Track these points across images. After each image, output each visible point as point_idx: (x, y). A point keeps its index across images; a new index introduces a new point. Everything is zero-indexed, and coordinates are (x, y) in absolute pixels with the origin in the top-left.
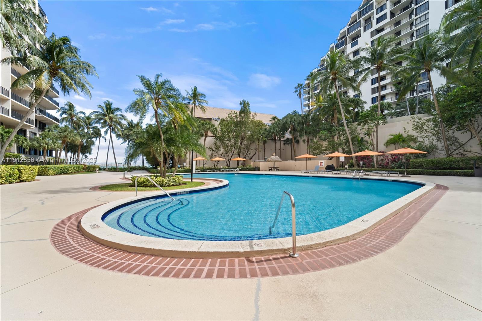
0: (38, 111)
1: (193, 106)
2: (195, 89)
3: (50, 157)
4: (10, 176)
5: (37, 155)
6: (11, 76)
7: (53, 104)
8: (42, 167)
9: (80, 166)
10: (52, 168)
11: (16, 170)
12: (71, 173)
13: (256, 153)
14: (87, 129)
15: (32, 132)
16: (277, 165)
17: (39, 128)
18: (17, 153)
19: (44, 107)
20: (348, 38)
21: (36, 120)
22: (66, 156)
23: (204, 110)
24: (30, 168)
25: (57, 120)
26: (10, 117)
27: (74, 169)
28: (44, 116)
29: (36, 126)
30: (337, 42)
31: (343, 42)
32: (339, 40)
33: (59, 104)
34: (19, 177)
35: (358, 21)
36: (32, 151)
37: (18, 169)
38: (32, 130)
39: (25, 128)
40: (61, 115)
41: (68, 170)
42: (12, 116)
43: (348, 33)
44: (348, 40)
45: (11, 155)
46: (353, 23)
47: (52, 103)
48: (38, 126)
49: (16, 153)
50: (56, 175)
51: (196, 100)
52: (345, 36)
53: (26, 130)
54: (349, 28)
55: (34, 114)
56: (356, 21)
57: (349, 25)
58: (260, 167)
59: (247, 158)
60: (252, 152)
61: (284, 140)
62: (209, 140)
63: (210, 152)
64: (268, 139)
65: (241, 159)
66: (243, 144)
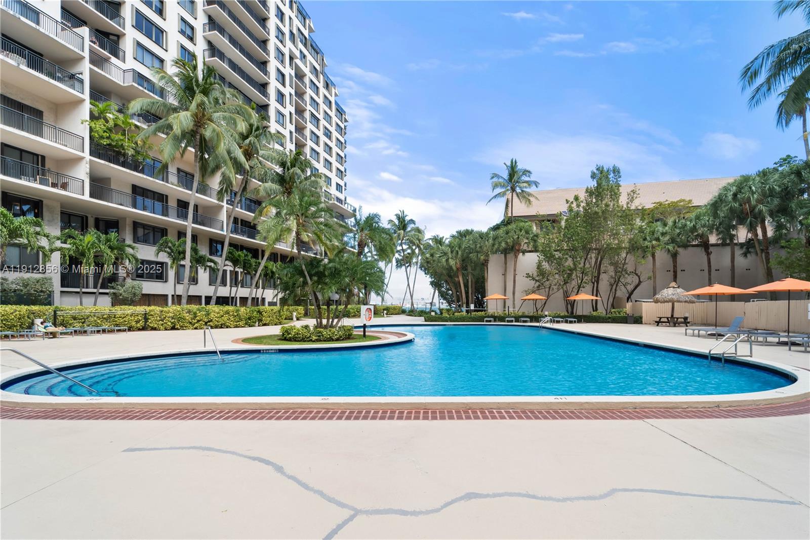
1: (510, 197)
2: (513, 165)
13: (640, 282)
51: (516, 185)
58: (644, 316)
59: (622, 293)
60: (632, 280)
61: (742, 245)
62: (529, 261)
63: (532, 284)
64: (685, 246)
65: (594, 298)
66: (606, 262)
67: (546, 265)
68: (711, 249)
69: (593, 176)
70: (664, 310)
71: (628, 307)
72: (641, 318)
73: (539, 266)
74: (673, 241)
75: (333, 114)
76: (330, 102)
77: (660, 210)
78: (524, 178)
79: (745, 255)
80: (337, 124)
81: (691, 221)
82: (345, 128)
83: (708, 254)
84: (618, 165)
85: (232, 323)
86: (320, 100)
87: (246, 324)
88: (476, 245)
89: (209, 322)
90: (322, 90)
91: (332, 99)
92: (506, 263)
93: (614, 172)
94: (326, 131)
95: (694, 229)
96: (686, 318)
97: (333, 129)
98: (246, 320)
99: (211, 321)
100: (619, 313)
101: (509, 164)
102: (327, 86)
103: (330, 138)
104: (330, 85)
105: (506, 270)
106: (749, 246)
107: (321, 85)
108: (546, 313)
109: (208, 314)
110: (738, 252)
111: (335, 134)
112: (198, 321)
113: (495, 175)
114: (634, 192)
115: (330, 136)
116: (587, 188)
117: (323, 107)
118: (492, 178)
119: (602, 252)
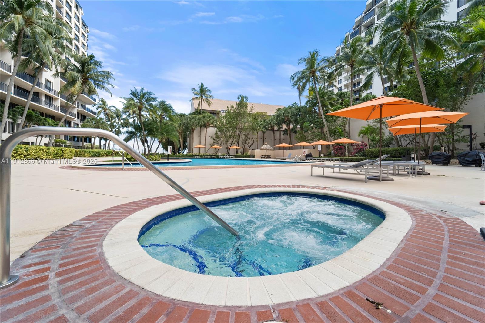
0: (80, 107)
1: (200, 100)
2: (202, 86)
3: (89, 144)
4: (56, 154)
5: (79, 141)
6: (61, 81)
7: (92, 100)
8: (80, 151)
9: (110, 151)
10: (87, 152)
11: (60, 151)
12: (103, 156)
13: (253, 142)
14: (119, 120)
15: (75, 123)
16: (269, 153)
17: (81, 120)
18: (65, 139)
19: (85, 103)
20: (362, 27)
21: (78, 113)
22: (100, 143)
23: (209, 103)
24: (69, 149)
25: (95, 113)
26: (59, 112)
27: (105, 154)
28: (84, 110)
29: (78, 118)
30: (352, 31)
31: (357, 31)
32: (354, 29)
33: (96, 100)
34: (62, 156)
35: (372, 9)
36: (75, 138)
37: (61, 150)
38: (75, 122)
39: (70, 120)
40: (97, 109)
41: (100, 153)
42: (61, 111)
43: (363, 22)
44: (362, 28)
45: (60, 141)
46: (368, 11)
47: (90, 99)
48: (80, 118)
49: (63, 139)
50: (91, 157)
51: (203, 95)
52: (360, 25)
53: (71, 122)
54: (363, 17)
55: (77, 108)
56: (371, 9)
57: (365, 13)
58: (256, 155)
59: (247, 146)
60: (250, 141)
61: (283, 131)
62: (211, 131)
63: (212, 141)
64: (267, 130)
65: (237, 147)
66: (242, 134)
67: (219, 133)
68: (275, 132)
69: (238, 98)
70: (263, 153)
71: (250, 152)
72: (255, 156)
73: (216, 134)
74: (264, 127)
75: (80, 26)
76: (78, 18)
77: (258, 115)
78: (208, 93)
79: (284, 134)
80: (83, 34)
81: (270, 120)
82: (87, 37)
83: (274, 133)
84: (247, 96)
85: (45, 156)
86: (72, 15)
87: (54, 157)
88: (191, 122)
89: (28, 155)
90: (74, 9)
91: (80, 17)
92: (201, 131)
93: (246, 98)
94: (76, 36)
95: (270, 123)
96: (269, 156)
97: (80, 36)
98: (54, 155)
99: (30, 155)
100: (247, 154)
101: (200, 85)
102: (77, 7)
103: (78, 41)
104: (79, 7)
105: (200, 135)
106: (285, 132)
107: (73, 5)
108: (220, 154)
109: (28, 150)
110: (282, 133)
111: (81, 40)
112: (19, 155)
113: (193, 89)
114: (252, 107)
115: (78, 40)
116: (237, 103)
117: (74, 20)
118: (192, 90)
119: (241, 130)
